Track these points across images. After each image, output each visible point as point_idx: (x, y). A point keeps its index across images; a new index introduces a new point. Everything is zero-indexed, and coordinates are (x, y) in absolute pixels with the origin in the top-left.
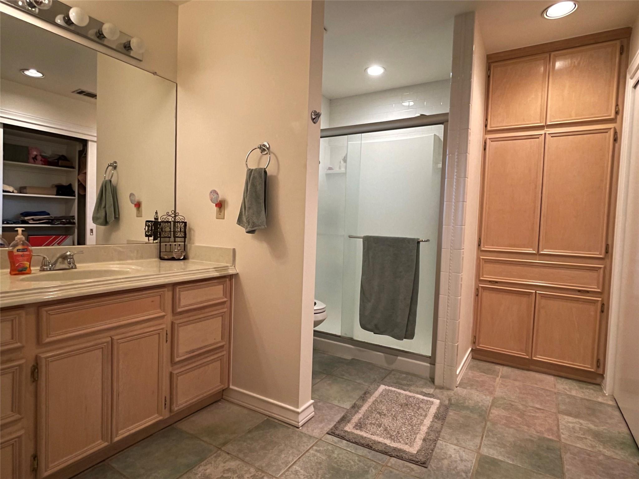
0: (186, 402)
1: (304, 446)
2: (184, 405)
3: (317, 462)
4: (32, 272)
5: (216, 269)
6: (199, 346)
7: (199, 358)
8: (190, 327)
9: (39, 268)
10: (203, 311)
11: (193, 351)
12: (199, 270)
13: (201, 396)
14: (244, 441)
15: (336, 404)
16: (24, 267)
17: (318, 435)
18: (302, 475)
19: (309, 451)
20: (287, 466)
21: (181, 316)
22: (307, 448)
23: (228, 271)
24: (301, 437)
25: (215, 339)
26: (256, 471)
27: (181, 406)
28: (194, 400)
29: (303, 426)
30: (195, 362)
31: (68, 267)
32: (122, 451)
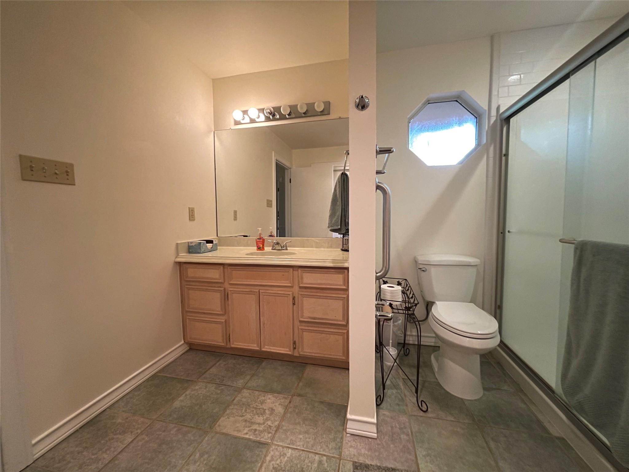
0: (310, 353)
1: (321, 448)
2: (308, 354)
3: (303, 468)
4: (265, 250)
5: (334, 261)
6: (320, 317)
7: (322, 326)
8: (313, 300)
9: (271, 248)
10: (325, 291)
11: (314, 318)
12: (318, 259)
13: (322, 355)
14: (308, 405)
15: (418, 453)
16: (260, 247)
17: (347, 453)
18: (281, 460)
19: (317, 455)
20: (289, 445)
21: (306, 290)
22: (320, 451)
23: (344, 264)
24: (334, 441)
25: (335, 317)
26: (276, 426)
27: (305, 354)
28: (316, 355)
29: (352, 436)
30: (319, 327)
31: (281, 249)
32: (275, 360)
